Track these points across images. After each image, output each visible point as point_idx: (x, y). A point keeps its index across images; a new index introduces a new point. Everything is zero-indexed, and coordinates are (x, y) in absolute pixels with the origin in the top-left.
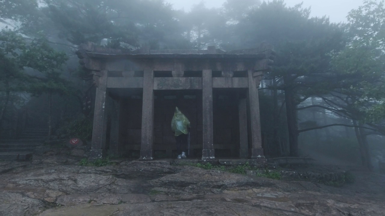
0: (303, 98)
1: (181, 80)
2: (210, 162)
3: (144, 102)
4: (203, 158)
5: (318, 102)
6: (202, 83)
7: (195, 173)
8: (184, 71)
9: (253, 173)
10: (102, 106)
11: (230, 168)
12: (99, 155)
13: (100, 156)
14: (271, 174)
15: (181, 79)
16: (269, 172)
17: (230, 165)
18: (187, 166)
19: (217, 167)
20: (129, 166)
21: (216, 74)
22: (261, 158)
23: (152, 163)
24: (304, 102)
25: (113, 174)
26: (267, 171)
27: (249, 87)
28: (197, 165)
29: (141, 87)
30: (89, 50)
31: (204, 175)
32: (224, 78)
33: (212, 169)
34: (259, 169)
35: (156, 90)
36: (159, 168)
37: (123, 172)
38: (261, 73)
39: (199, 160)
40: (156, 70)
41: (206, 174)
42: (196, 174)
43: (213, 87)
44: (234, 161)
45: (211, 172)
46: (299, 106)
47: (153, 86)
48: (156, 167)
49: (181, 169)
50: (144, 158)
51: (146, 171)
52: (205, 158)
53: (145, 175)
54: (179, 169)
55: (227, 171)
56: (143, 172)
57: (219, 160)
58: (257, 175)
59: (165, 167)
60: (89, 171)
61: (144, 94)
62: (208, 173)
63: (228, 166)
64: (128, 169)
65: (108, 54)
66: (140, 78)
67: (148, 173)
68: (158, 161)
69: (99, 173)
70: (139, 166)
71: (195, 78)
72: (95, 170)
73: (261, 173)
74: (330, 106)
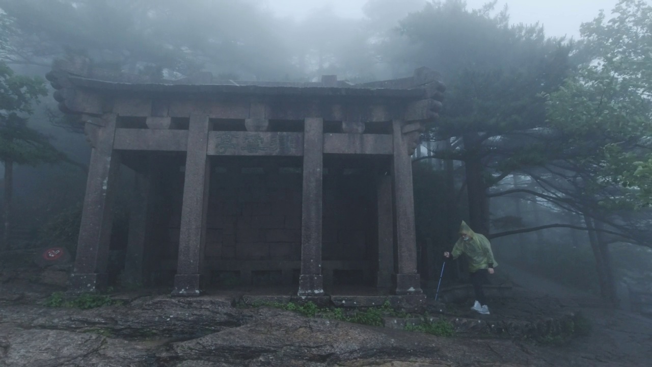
0: (496, 175)
1: (262, 137)
2: (314, 301)
3: (186, 179)
4: (300, 292)
5: (524, 183)
6: (303, 144)
7: (280, 325)
8: (270, 121)
9: (398, 323)
10: (102, 186)
11: (352, 314)
12: (89, 285)
13: (90, 288)
14: (434, 325)
15: (262, 135)
16: (430, 321)
17: (352, 308)
18: (265, 310)
19: (328, 310)
20: (147, 309)
21: (331, 127)
22: (416, 292)
23: (195, 302)
24: (502, 182)
25: (108, 328)
26: (426, 319)
27: (395, 153)
28: (288, 307)
29: (183, 149)
30: (75, 73)
31: (296, 329)
32: (347, 134)
33: (316, 314)
34: (409, 315)
35: (213, 156)
36: (208, 313)
37: (129, 323)
38: (417, 126)
39: (292, 297)
40: (214, 117)
41: (300, 327)
42: (281, 328)
43: (325, 152)
44: (361, 299)
45: (311, 323)
46: (493, 189)
47: (207, 147)
48: (203, 312)
49: (252, 316)
50: (182, 291)
51: (178, 321)
52: (303, 292)
53: (176, 328)
54: (249, 315)
55: (347, 320)
56: (173, 322)
57: (332, 296)
58: (406, 327)
59: (219, 311)
60: (54, 321)
61: (188, 162)
62: (306, 324)
63: (349, 308)
64: (143, 316)
65: (116, 83)
66: (182, 132)
67: (183, 325)
68: (206, 299)
69: (74, 326)
70: (166, 310)
71: (290, 133)
72: (67, 320)
73: (414, 324)
74: (545, 191)
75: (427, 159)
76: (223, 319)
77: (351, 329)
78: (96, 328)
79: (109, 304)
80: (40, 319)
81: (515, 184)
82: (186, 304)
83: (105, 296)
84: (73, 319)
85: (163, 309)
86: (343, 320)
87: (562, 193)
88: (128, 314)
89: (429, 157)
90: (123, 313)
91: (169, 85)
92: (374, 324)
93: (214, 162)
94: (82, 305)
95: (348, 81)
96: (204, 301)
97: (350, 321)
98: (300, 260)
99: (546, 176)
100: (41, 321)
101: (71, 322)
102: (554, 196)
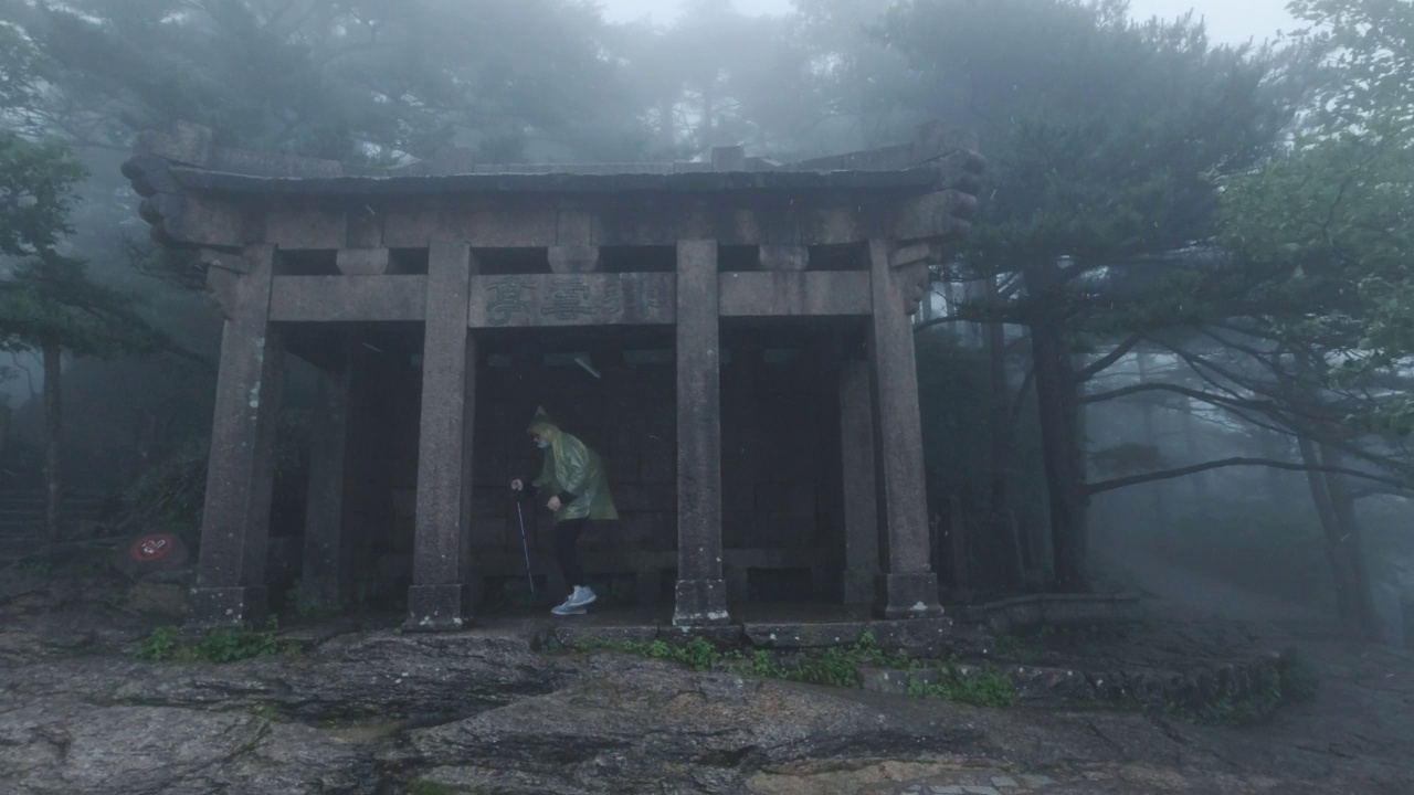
1: (585, 284)
2: (708, 636)
3: (426, 381)
4: (678, 616)
5: (1162, 369)
6: (675, 299)
7: (636, 687)
8: (602, 249)
9: (892, 681)
10: (249, 401)
11: (792, 662)
12: (229, 611)
13: (231, 617)
14: (970, 684)
15: (585, 280)
16: (961, 674)
17: (792, 648)
18: (604, 657)
19: (739, 656)
20: (352, 661)
21: (735, 258)
22: (929, 613)
23: (454, 642)
24: (1111, 371)
25: (270, 702)
26: (952, 670)
27: (875, 311)
28: (652, 650)
29: (419, 318)
30: (182, 160)
31: (672, 697)
32: (770, 273)
33: (714, 665)
34: (916, 662)
35: (479, 329)
36: (481, 666)
37: (315, 691)
38: (924, 251)
39: (661, 628)
40: (480, 244)
41: (681, 692)
42: (638, 694)
43: (724, 313)
44: (808, 630)
45: (704, 684)
46: (1091, 386)
47: (468, 310)
48: (471, 664)
49: (575, 671)
50: (426, 621)
51: (419, 683)
52: (685, 617)
53: (414, 700)
54: (569, 668)
55: (781, 675)
56: (408, 686)
57: (745, 624)
58: (910, 689)
59: (506, 661)
60: (159, 689)
61: (429, 344)
62: (693, 686)
63: (784, 649)
64: (345, 675)
65: (270, 178)
66: (412, 279)
67: (429, 693)
68: (477, 635)
69: (201, 698)
70: (392, 661)
71: (645, 274)
72: (188, 685)
73: (926, 681)
74: (1211, 386)
75: (945, 325)
76: (513, 679)
77: (790, 693)
78: (247, 701)
79: (273, 651)
80: (131, 685)
81: (1142, 374)
82: (434, 647)
83: (262, 634)
84: (198, 683)
85: (387, 659)
86: (773, 675)
87: (1250, 389)
88: (314, 672)
89: (950, 319)
90: (303, 670)
91: (383, 178)
92: (839, 683)
93: (484, 342)
94: (215, 655)
95: (769, 158)
96: (471, 640)
97: (788, 678)
98: (675, 547)
99: (1213, 354)
100: (133, 688)
101: (195, 691)
102: (1230, 396)
